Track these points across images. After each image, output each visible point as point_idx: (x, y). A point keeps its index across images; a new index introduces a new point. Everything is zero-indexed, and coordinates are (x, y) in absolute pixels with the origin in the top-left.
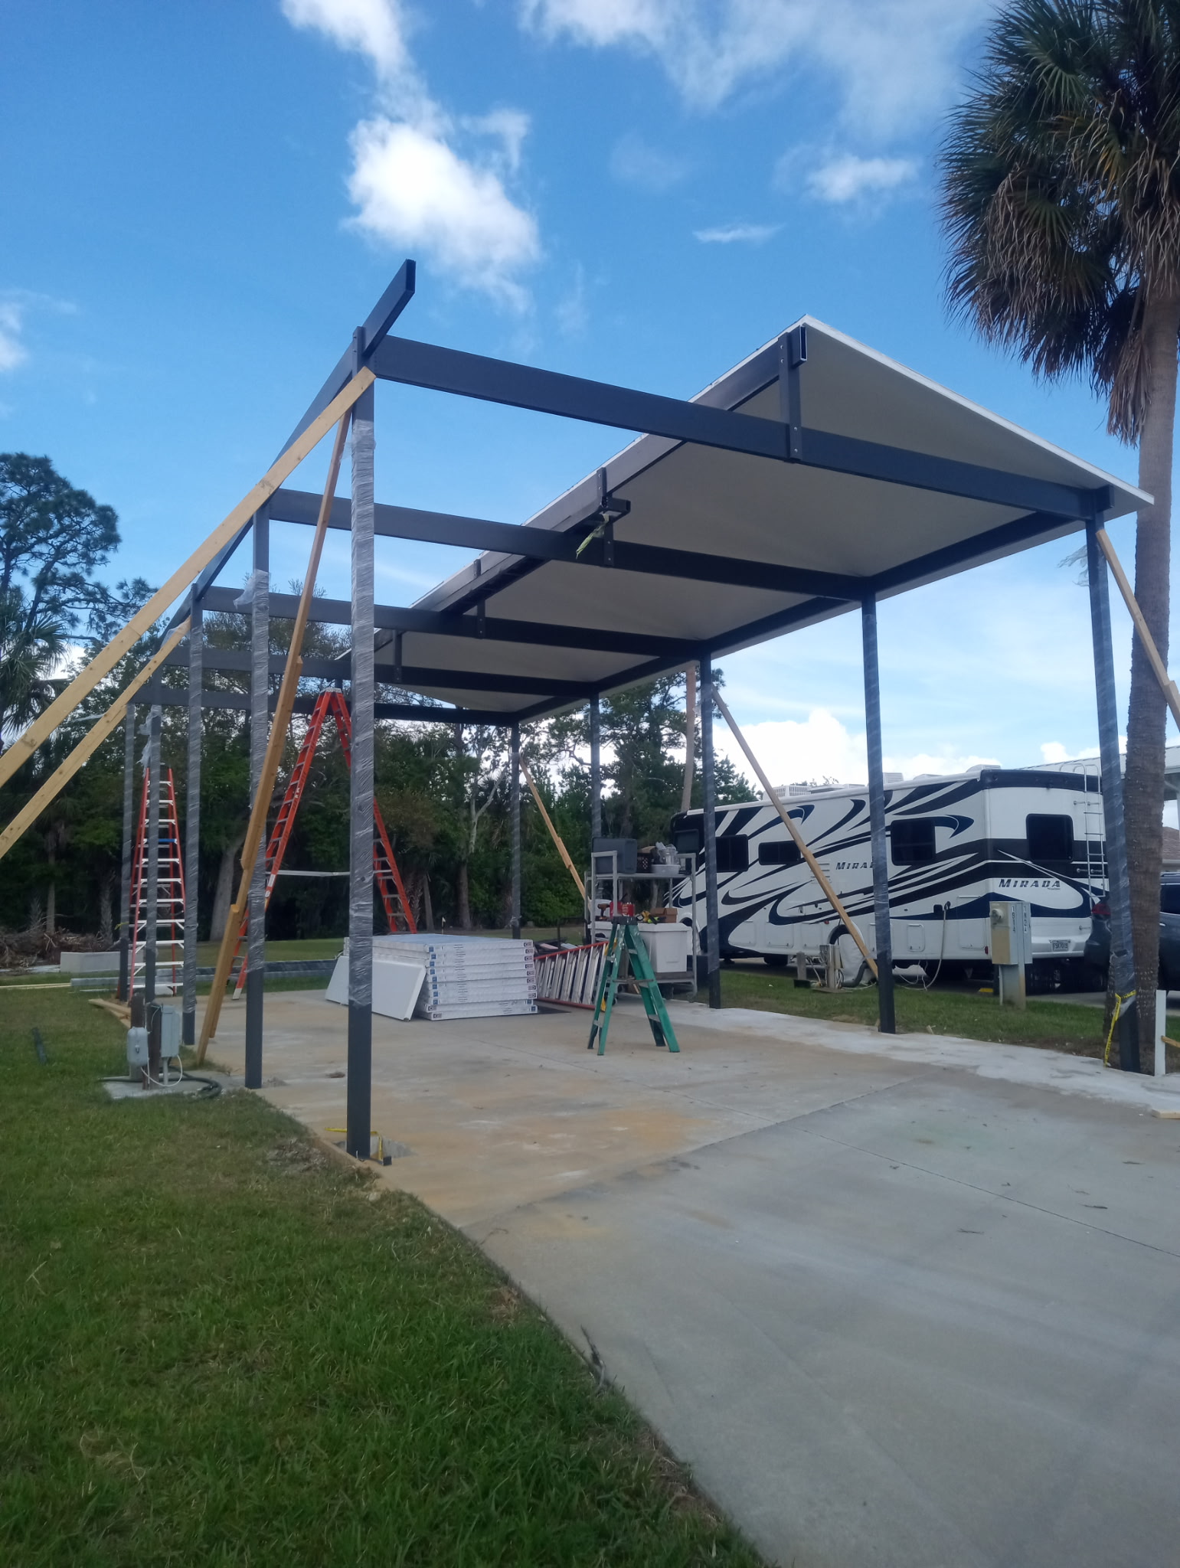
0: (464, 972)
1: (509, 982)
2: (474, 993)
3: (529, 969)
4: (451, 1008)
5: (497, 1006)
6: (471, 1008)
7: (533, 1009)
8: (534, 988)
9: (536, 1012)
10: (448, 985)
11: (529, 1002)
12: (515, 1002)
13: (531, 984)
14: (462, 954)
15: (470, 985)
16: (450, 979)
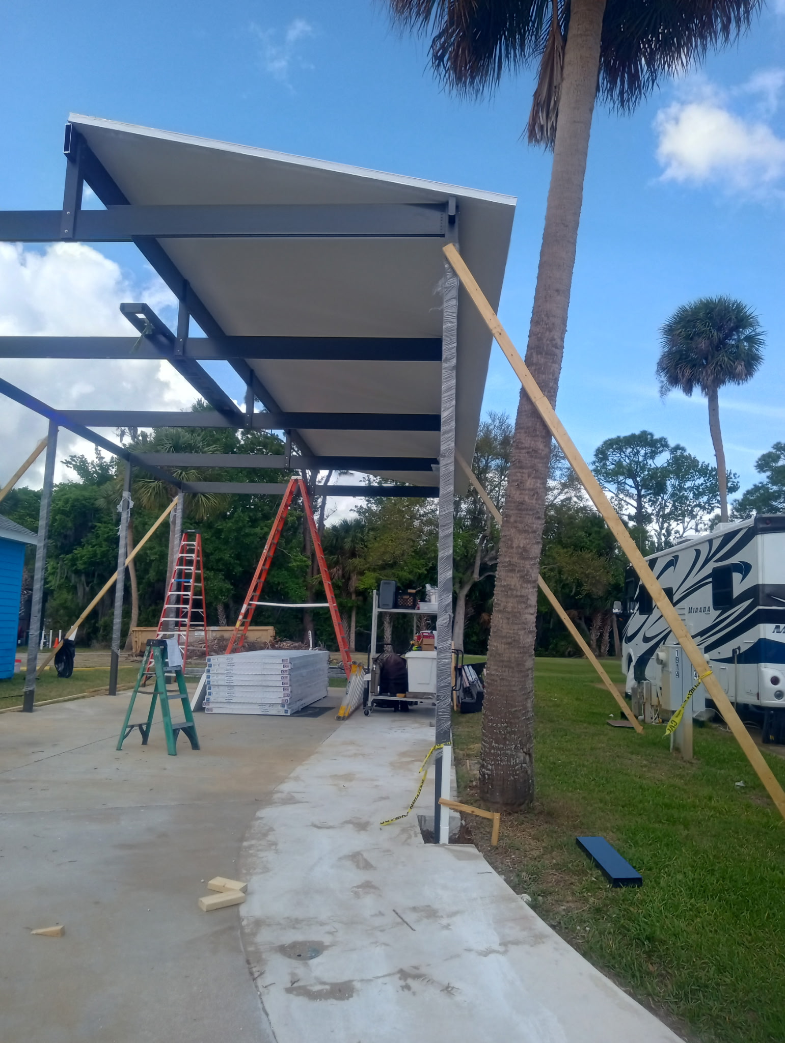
0: (233, 679)
1: (268, 689)
2: (239, 695)
3: (285, 681)
4: (221, 705)
5: (256, 707)
6: (237, 706)
7: (286, 711)
8: (288, 695)
9: (289, 714)
10: (220, 687)
11: (283, 706)
12: (271, 705)
13: (287, 692)
14: (232, 665)
15: (236, 689)
16: (220, 683)
